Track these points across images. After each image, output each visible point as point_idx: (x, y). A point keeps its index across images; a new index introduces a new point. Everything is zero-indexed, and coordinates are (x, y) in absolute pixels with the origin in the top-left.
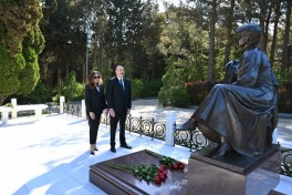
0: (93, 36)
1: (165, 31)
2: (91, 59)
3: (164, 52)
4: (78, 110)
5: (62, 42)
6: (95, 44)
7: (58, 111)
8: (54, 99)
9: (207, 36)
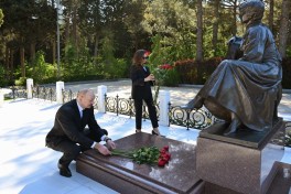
0: (65, 12)
1: (149, 9)
2: (63, 37)
3: (149, 30)
4: (52, 93)
5: (24, 18)
6: (66, 21)
7: (25, 96)
8: (17, 82)
9: (194, 14)
